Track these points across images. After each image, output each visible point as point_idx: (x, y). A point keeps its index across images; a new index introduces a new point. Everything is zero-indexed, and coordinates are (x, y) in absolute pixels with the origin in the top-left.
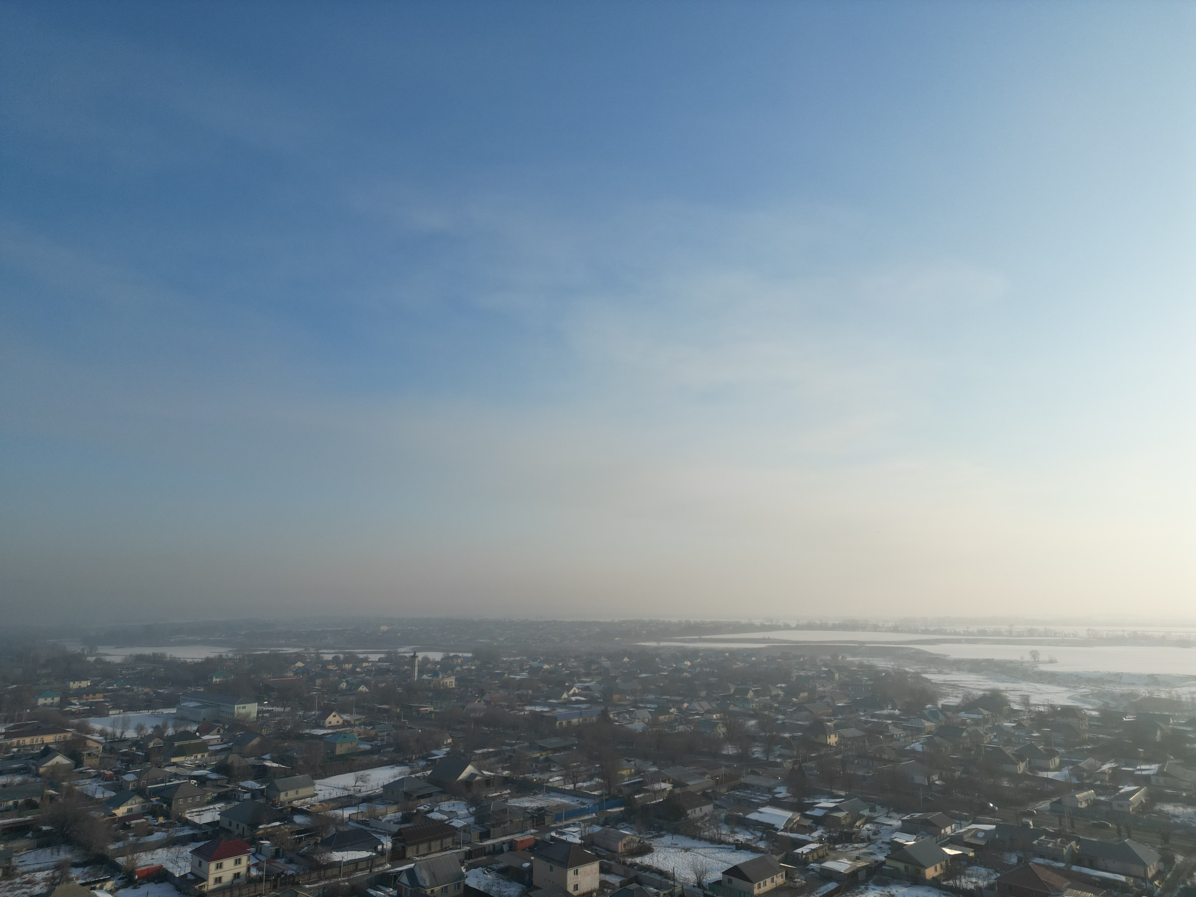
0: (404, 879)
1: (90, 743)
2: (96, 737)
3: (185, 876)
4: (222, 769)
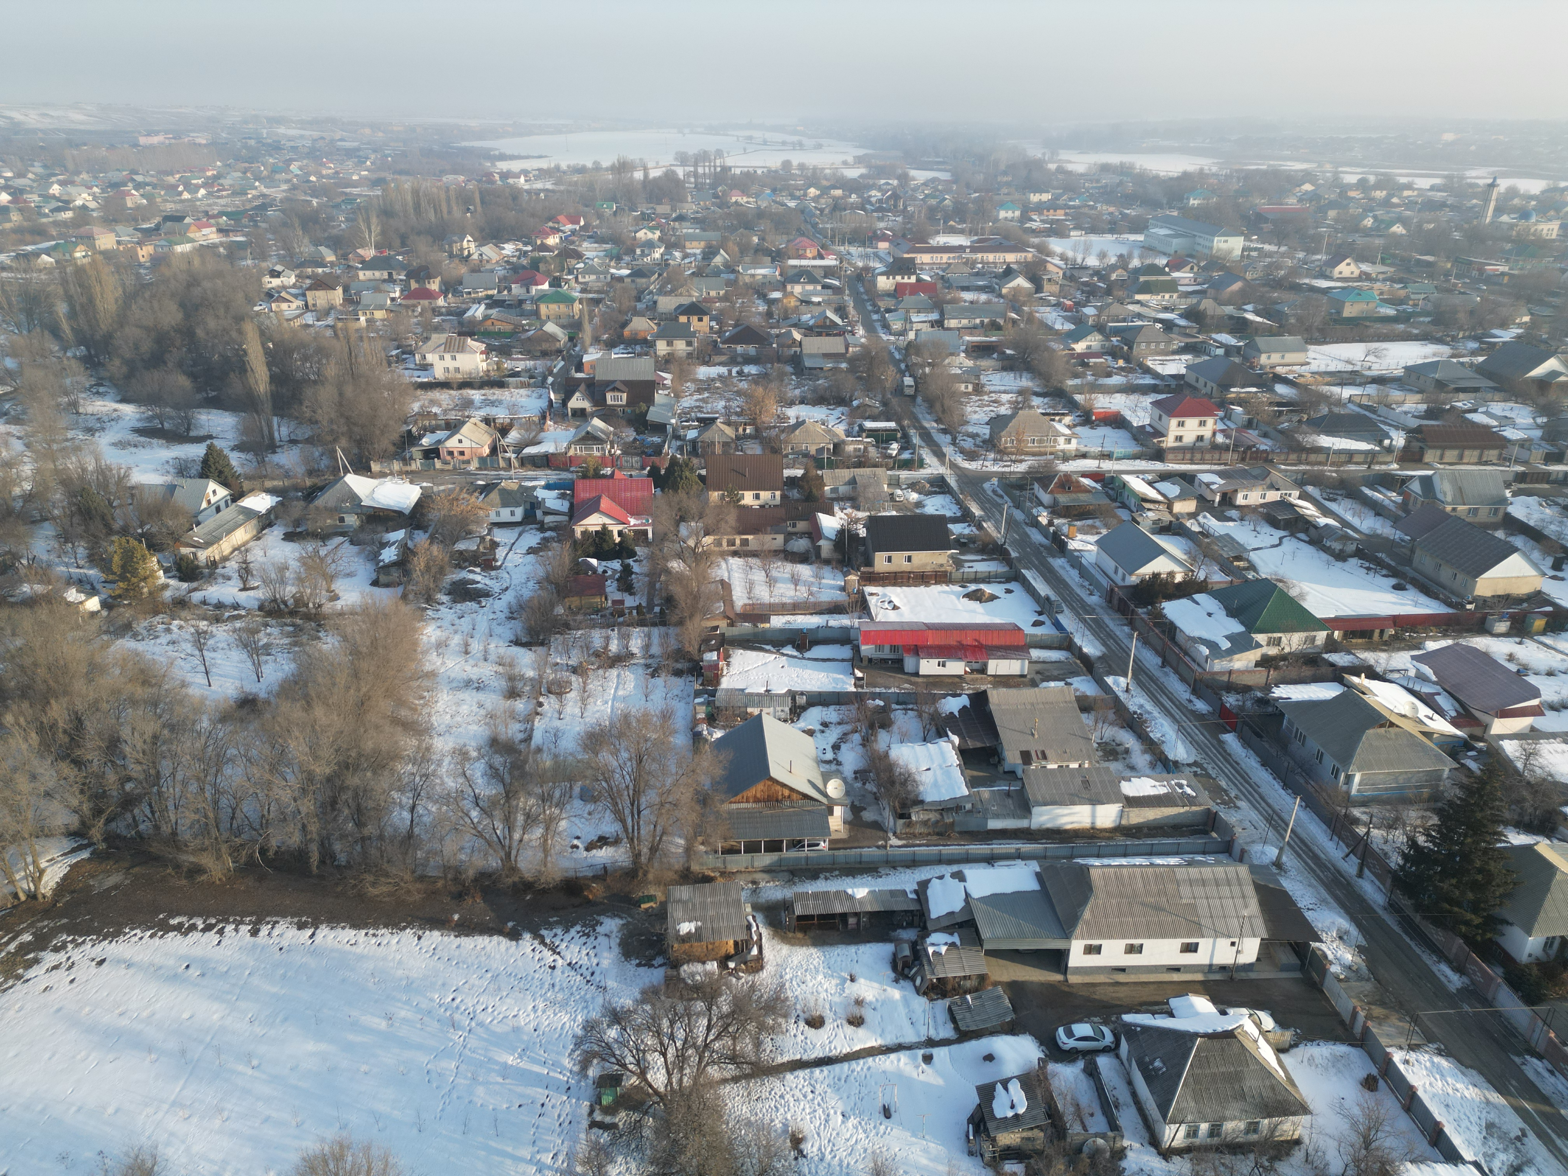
0: (1416, 487)
1: (1050, 267)
2: (1057, 261)
3: (1143, 427)
4: (1192, 314)
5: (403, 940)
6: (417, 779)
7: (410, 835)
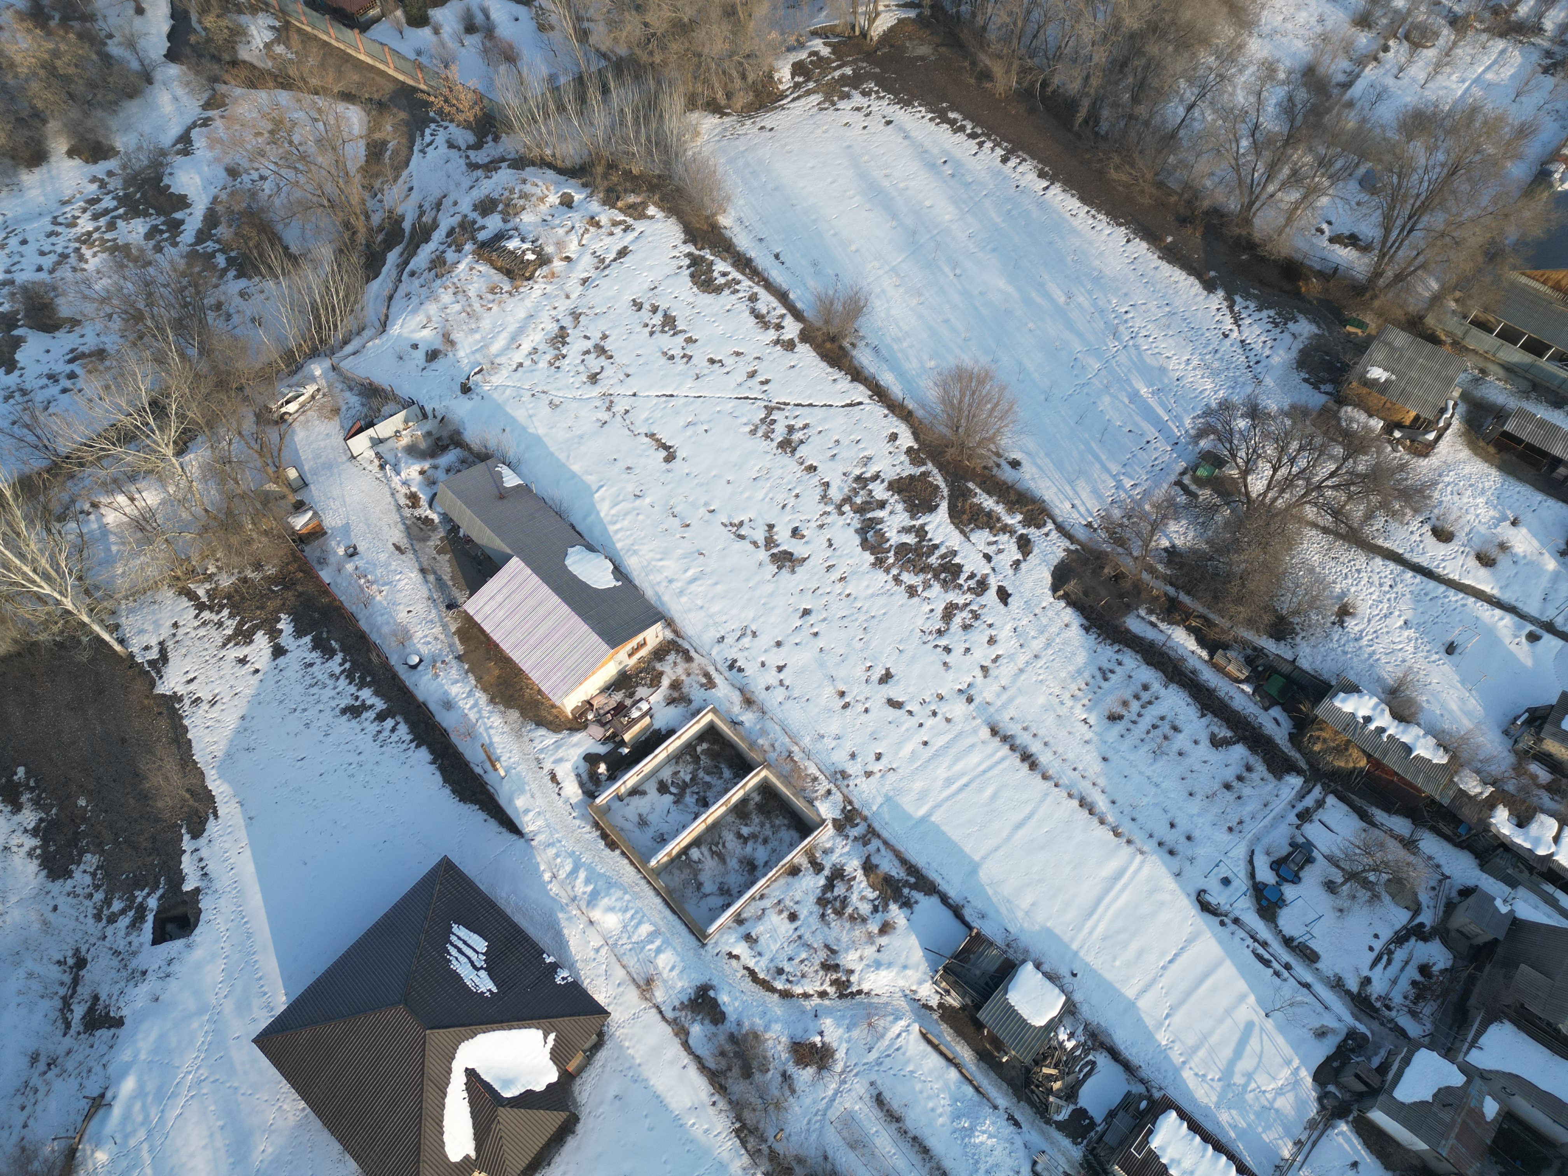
5: (1114, 235)
6: (1212, 76)
7: (1173, 135)
